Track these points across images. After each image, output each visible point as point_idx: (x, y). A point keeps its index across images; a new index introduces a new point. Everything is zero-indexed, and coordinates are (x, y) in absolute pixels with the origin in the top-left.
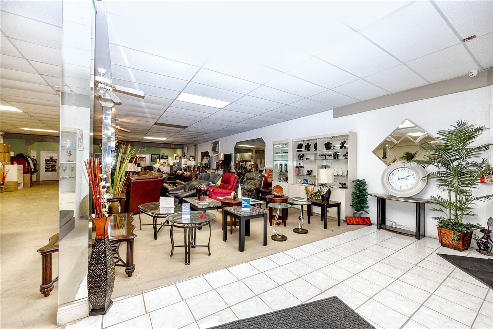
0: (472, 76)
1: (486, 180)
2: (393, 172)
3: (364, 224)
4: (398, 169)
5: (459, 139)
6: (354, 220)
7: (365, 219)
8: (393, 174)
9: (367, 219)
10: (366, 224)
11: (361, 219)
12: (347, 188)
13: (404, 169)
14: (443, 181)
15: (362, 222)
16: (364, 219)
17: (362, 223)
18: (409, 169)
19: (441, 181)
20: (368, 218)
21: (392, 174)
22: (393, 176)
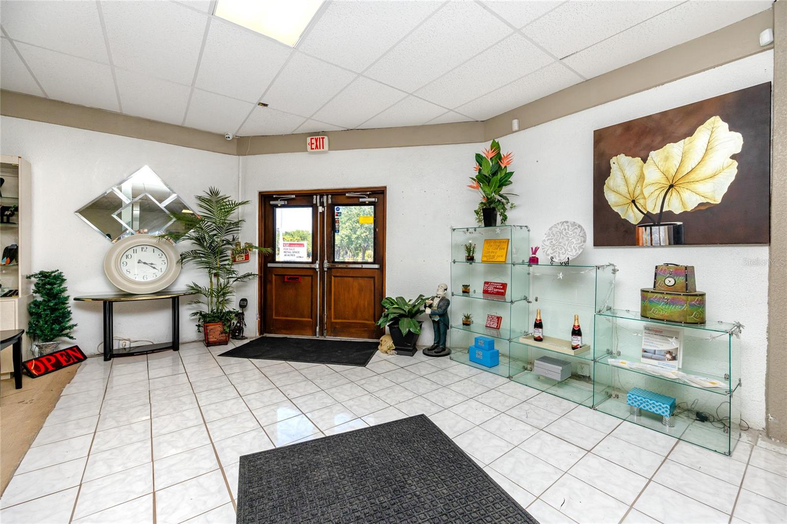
0: (228, 139)
1: (237, 260)
2: (127, 253)
3: (72, 361)
4: (135, 248)
5: (223, 210)
6: (46, 362)
7: (70, 352)
8: (127, 257)
9: (74, 351)
10: (76, 361)
11: (62, 355)
12: (17, 294)
13: (145, 248)
14: (203, 263)
15: (65, 360)
16: (67, 353)
17: (67, 362)
18: (154, 248)
19: (201, 263)
20: (76, 349)
21: (125, 256)
22: (127, 260)
